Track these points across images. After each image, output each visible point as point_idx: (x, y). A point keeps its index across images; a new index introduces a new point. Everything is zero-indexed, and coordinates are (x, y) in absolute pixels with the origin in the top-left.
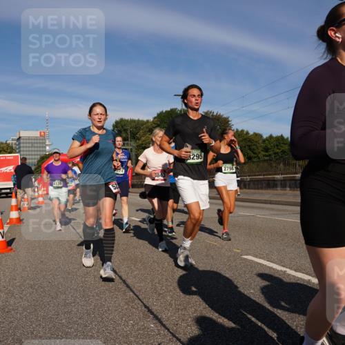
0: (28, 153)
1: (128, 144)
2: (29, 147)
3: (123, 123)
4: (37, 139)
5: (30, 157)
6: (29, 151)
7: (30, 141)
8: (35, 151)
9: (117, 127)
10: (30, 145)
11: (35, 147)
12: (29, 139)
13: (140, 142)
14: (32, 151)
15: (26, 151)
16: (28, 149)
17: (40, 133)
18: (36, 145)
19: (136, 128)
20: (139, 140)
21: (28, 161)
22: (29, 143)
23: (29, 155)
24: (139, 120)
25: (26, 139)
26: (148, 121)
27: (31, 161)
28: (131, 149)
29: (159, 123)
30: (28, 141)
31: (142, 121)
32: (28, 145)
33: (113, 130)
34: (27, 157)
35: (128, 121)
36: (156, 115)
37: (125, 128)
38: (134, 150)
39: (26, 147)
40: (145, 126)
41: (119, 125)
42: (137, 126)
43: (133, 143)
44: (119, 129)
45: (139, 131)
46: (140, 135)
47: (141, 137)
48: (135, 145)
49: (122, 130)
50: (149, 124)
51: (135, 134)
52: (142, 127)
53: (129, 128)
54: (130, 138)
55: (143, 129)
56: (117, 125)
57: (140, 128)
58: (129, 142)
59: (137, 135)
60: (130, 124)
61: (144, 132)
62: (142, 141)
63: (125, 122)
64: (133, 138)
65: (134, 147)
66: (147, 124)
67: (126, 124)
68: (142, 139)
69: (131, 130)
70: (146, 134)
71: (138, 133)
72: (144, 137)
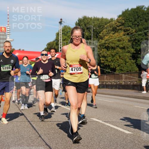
1: (90, 43)
3: (86, 21)
13: (103, 41)
17: (1, 28)
19: (99, 27)
20: (102, 38)
24: (102, 19)
26: (112, 20)
29: (124, 21)
31: (106, 19)
35: (91, 19)
36: (121, 14)
38: (96, 49)
40: (108, 24)
41: (82, 23)
42: (101, 24)
43: (95, 42)
44: (82, 27)
45: (103, 30)
46: (103, 34)
47: (104, 36)
48: (98, 44)
49: (85, 28)
50: (113, 23)
51: (99, 33)
52: (106, 26)
53: (92, 26)
54: (93, 37)
55: (106, 28)
56: (80, 23)
57: (104, 27)
58: (92, 41)
59: (100, 34)
60: (94, 23)
61: (107, 31)
62: (105, 40)
63: (88, 20)
64: (96, 37)
65: (97, 46)
66: (111, 22)
67: (90, 22)
68: (105, 38)
69: (94, 28)
70: (110, 33)
71: (101, 31)
72: (107, 36)
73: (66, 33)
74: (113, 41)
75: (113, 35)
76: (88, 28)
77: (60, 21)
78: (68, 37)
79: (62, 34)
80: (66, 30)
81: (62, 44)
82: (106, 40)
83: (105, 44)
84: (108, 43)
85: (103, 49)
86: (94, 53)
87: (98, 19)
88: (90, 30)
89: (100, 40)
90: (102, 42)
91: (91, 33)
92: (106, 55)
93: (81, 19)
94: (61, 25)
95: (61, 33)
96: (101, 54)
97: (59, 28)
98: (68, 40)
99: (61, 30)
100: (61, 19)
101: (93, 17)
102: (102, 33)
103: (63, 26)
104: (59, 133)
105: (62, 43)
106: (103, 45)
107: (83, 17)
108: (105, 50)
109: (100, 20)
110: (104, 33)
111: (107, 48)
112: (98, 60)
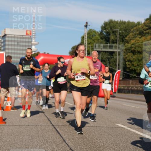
0: (13, 51)
1: (116, 47)
2: (14, 45)
3: (112, 25)
4: (23, 38)
5: (16, 56)
6: (14, 49)
7: (16, 39)
8: (20, 50)
9: (105, 29)
10: (16, 43)
11: (20, 46)
12: (14, 37)
13: (129, 45)
14: (17, 49)
15: (12, 49)
16: (13, 47)
17: (27, 31)
18: (21, 44)
19: (126, 30)
20: (128, 42)
21: (13, 60)
22: (14, 41)
23: (14, 53)
24: (129, 22)
25: (12, 37)
26: (139, 23)
27: (15, 60)
28: (119, 52)
30: (13, 39)
31: (133, 23)
32: (13, 43)
33: (101, 32)
34: (12, 55)
35: (117, 22)
37: (114, 30)
38: (122, 53)
39: (12, 45)
40: (135, 28)
41: (108, 27)
42: (127, 28)
43: (121, 46)
44: (107, 31)
45: (129, 34)
46: (129, 38)
47: (131, 40)
48: (123, 48)
49: (111, 32)
50: (140, 26)
51: (125, 36)
52: (132, 30)
53: (118, 30)
54: (119, 41)
55: (133, 32)
56: (106, 27)
57: (130, 30)
58: (118, 45)
59: (126, 38)
60: (120, 26)
61: (134, 35)
62: (131, 44)
63: (114, 24)
64: (122, 41)
65: (123, 50)
66: (138, 26)
67: (116, 25)
68: (131, 42)
69: (120, 32)
70: (136, 37)
71: (127, 35)
72: (133, 40)
73: (91, 36)
74: (139, 45)
75: (140, 39)
76: (113, 32)
77: (85, 24)
78: (94, 41)
79: (88, 37)
80: (91, 34)
81: (88, 48)
82: (133, 44)
83: (131, 48)
84: (135, 47)
85: (129, 53)
86: (120, 57)
87: (124, 23)
88: (116, 34)
89: (126, 44)
90: (127, 46)
91: (117, 37)
92: (132, 59)
93: (107, 22)
94: (86, 28)
95: (86, 37)
96: (126, 58)
97: (85, 31)
98: (93, 44)
99: (87, 34)
100: (87, 23)
101: (119, 21)
102: (128, 36)
103: (89, 29)
104: (83, 138)
105: (87, 46)
106: (129, 50)
107: (109, 20)
108: (131, 54)
109: (126, 24)
110: (131, 37)
111: (134, 52)
112: (124, 64)
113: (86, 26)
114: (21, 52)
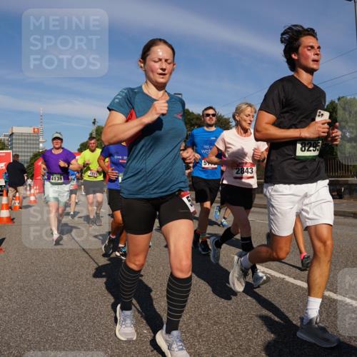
0: (20, 150)
4: (30, 136)
8: (27, 148)
10: (23, 142)
12: (22, 136)
16: (20, 146)
17: (34, 129)
18: (29, 142)
22: (22, 139)
23: (22, 152)
25: (19, 136)
27: (23, 158)
32: (20, 142)
80: (99, 130)
95: (94, 133)
97: (93, 128)
99: (95, 130)
100: (95, 120)
103: (97, 126)
113: (94, 123)
114: (29, 150)
